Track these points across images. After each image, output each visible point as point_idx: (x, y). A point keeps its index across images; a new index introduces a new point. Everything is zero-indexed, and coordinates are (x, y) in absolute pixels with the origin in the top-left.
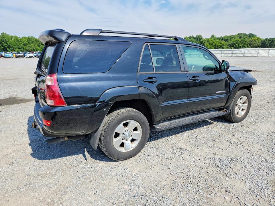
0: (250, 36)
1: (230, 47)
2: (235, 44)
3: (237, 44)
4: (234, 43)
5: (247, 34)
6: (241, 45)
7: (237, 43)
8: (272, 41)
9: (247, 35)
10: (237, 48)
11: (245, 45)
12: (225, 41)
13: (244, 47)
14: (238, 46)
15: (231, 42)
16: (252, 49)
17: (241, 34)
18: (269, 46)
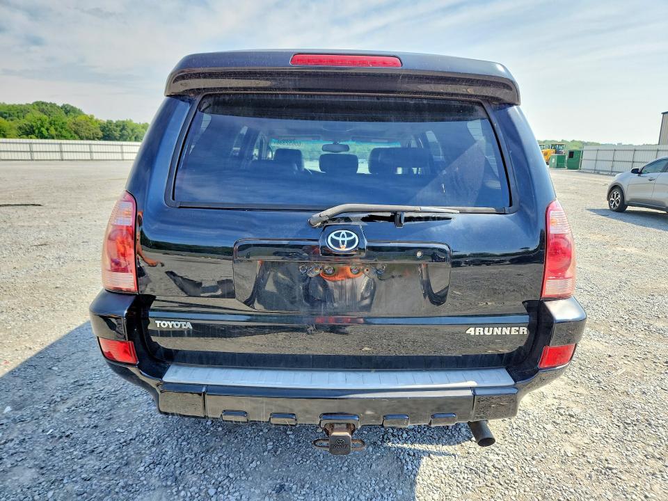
0: (69, 112)
1: (23, 134)
2: (39, 129)
3: (42, 129)
4: (34, 124)
5: (60, 104)
6: (53, 132)
7: (43, 126)
8: (124, 126)
9: (58, 107)
10: (46, 138)
11: (64, 133)
12: (5, 118)
13: (62, 136)
14: (45, 132)
15: (27, 122)
16: (82, 142)
17: (43, 103)
18: (120, 137)
